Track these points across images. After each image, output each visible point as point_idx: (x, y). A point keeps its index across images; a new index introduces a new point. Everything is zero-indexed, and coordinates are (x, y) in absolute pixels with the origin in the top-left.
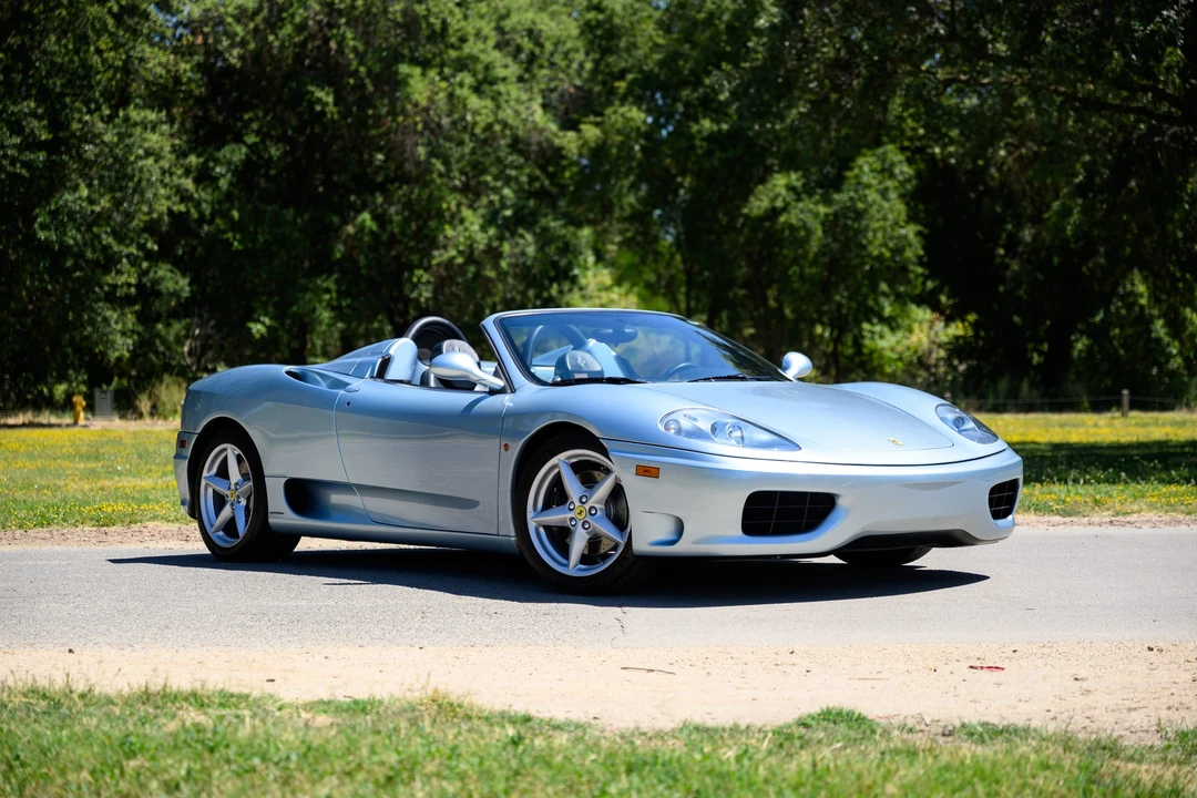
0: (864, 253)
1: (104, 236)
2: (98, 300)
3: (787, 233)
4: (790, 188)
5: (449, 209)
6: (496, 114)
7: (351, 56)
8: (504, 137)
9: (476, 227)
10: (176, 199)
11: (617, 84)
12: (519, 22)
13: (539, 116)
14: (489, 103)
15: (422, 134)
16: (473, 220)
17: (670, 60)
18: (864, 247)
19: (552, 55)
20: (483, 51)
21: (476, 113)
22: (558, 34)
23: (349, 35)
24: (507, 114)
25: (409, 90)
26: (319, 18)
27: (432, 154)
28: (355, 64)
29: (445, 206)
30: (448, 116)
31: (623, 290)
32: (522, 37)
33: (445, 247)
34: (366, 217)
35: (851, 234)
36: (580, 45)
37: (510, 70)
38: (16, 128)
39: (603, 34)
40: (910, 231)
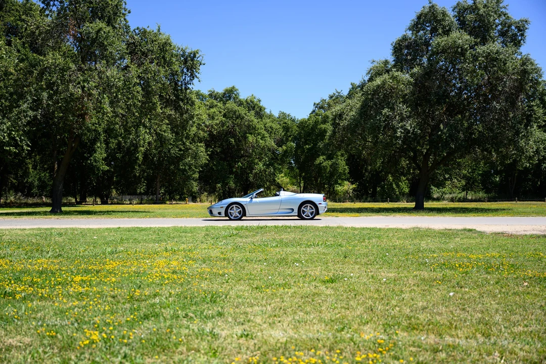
1: (193, 168)
2: (191, 180)
3: (323, 167)
4: (323, 159)
7: (238, 132)
8: (266, 148)
9: (261, 166)
10: (206, 160)
11: (289, 138)
12: (269, 125)
13: (273, 144)
14: (264, 142)
15: (251, 147)
17: (300, 134)
18: (338, 170)
19: (275, 132)
20: (262, 131)
21: (261, 143)
22: (276, 127)
23: (237, 128)
24: (267, 144)
25: (249, 139)
26: (231, 125)
27: (252, 151)
28: (238, 134)
29: (255, 161)
30: (256, 144)
31: (286, 177)
32: (269, 128)
33: (255, 170)
34: (240, 163)
35: (335, 168)
36: (281, 130)
37: (267, 135)
38: (177, 147)
39: (286, 129)
40: (346, 167)
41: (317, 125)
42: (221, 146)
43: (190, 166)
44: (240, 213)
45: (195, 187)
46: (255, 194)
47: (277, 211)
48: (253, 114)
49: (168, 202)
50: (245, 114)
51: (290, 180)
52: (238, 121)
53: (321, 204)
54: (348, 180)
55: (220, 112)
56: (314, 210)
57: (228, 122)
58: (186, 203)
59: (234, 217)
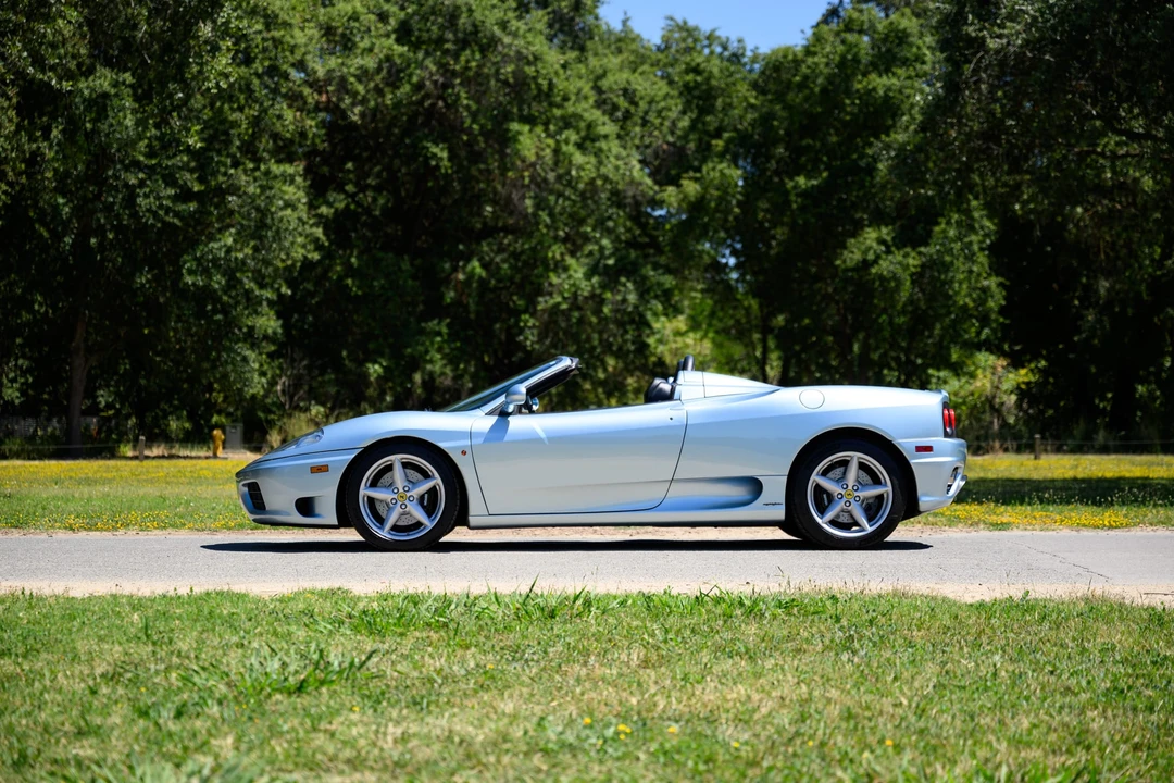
0: (951, 303)
1: (246, 281)
2: (239, 341)
3: (877, 283)
4: (881, 241)
5: (554, 257)
6: (598, 170)
7: (465, 114)
8: (604, 191)
9: (580, 275)
10: (311, 247)
11: (714, 142)
12: (616, 82)
13: (637, 171)
14: (593, 160)
15: (528, 186)
16: (577, 269)
17: (766, 120)
18: (950, 297)
19: (646, 113)
20: (585, 110)
21: (580, 168)
22: (653, 93)
23: (463, 95)
24: (608, 169)
25: (519, 147)
26: (435, 78)
27: (538, 206)
28: (468, 121)
29: (550, 255)
30: (553, 170)
31: (698, 335)
32: (618, 96)
33: (551, 294)
34: (476, 264)
35: (938, 285)
36: (676, 106)
37: (609, 128)
38: (170, 180)
39: (700, 95)
40: (992, 282)
41: (848, 79)
42: (389, 184)
43: (232, 272)
44: (429, 503)
45: (256, 375)
46: (522, 388)
47: (656, 493)
48: (540, 26)
49: (128, 451)
50: (503, 25)
51: (718, 345)
52: (470, 59)
53: (928, 449)
54: (991, 347)
55: (383, 17)
56: (887, 489)
57: (420, 65)
58: (215, 456)
59: (395, 528)
